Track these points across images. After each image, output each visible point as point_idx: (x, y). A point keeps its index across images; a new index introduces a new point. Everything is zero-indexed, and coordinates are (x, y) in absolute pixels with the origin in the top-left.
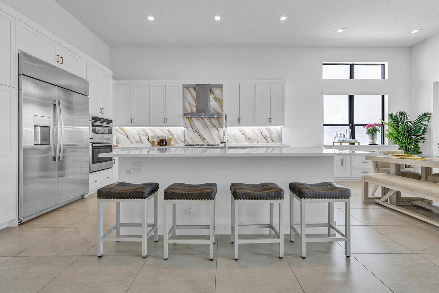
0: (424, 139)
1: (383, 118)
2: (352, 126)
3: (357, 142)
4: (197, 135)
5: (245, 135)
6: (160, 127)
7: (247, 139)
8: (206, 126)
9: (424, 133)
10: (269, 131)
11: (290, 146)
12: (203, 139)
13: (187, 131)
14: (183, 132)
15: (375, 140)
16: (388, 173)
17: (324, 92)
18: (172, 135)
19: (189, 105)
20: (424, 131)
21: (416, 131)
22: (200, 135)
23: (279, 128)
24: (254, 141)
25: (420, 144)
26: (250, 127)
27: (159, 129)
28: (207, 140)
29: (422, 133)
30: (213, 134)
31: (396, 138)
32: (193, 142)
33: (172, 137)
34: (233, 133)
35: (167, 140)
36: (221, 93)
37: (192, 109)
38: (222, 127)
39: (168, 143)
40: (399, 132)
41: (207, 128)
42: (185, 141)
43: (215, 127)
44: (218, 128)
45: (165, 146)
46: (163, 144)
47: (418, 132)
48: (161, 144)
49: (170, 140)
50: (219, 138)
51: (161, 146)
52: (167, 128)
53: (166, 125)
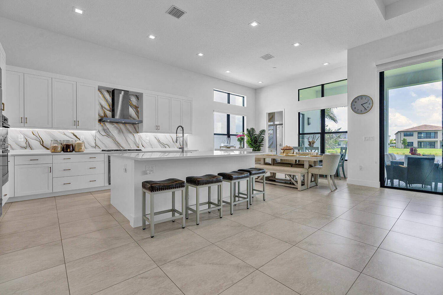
0: (263, 145)
1: (244, 131)
2: (229, 135)
3: (234, 146)
4: (111, 140)
5: (159, 141)
6: (61, 130)
7: (161, 145)
8: (120, 131)
9: (263, 141)
11: (198, 150)
13: (98, 135)
14: (93, 136)
16: (260, 164)
17: (215, 111)
18: (79, 139)
19: (101, 107)
21: (259, 140)
22: (114, 139)
24: (166, 146)
25: (261, 147)
26: (163, 134)
27: (59, 132)
28: (122, 146)
29: (262, 141)
30: (129, 140)
31: (251, 144)
32: (106, 147)
33: (80, 142)
34: (148, 139)
35: (75, 145)
36: (137, 101)
37: (105, 113)
38: (138, 133)
39: (76, 149)
40: (252, 140)
41: (122, 134)
42: (96, 146)
43: (131, 133)
44: (134, 134)
45: (74, 152)
46: (70, 149)
47: (260, 140)
48: (67, 150)
49: (80, 145)
50: (135, 143)
51: (68, 152)
52: (72, 131)
53: (77, 129)
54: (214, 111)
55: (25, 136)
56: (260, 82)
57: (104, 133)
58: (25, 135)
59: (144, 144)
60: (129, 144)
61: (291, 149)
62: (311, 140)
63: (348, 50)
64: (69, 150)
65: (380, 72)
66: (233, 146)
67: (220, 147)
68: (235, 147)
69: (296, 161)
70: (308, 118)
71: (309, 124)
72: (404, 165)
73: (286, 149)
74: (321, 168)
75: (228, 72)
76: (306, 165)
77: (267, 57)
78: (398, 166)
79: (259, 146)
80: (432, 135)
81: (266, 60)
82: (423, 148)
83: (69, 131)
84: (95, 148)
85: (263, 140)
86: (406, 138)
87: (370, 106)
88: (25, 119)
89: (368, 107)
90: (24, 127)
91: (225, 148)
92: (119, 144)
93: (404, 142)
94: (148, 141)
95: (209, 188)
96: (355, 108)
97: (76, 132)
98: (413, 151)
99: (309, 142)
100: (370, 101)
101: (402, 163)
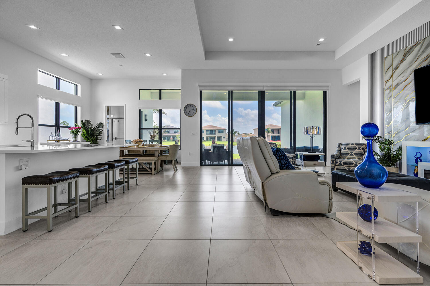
0: (101, 138)
9: (101, 135)
15: (77, 138)
21: (96, 133)
25: (99, 141)
31: (87, 137)
40: (88, 133)
54: (38, 96)
56: (100, 74)
61: (141, 142)
62: (152, 134)
63: (182, 70)
66: (67, 139)
67: (48, 141)
68: (70, 141)
69: (143, 151)
70: (145, 115)
71: (146, 120)
72: (211, 151)
73: (137, 142)
74: (168, 155)
75: (64, 55)
76: (156, 154)
77: (118, 55)
78: (208, 152)
79: (97, 139)
80: (214, 132)
81: (116, 57)
82: (209, 141)
85: (100, 133)
87: (195, 112)
89: (194, 113)
91: (55, 142)
95: (97, 177)
96: (186, 112)
98: (214, 142)
99: (151, 136)
100: (195, 109)
101: (210, 150)
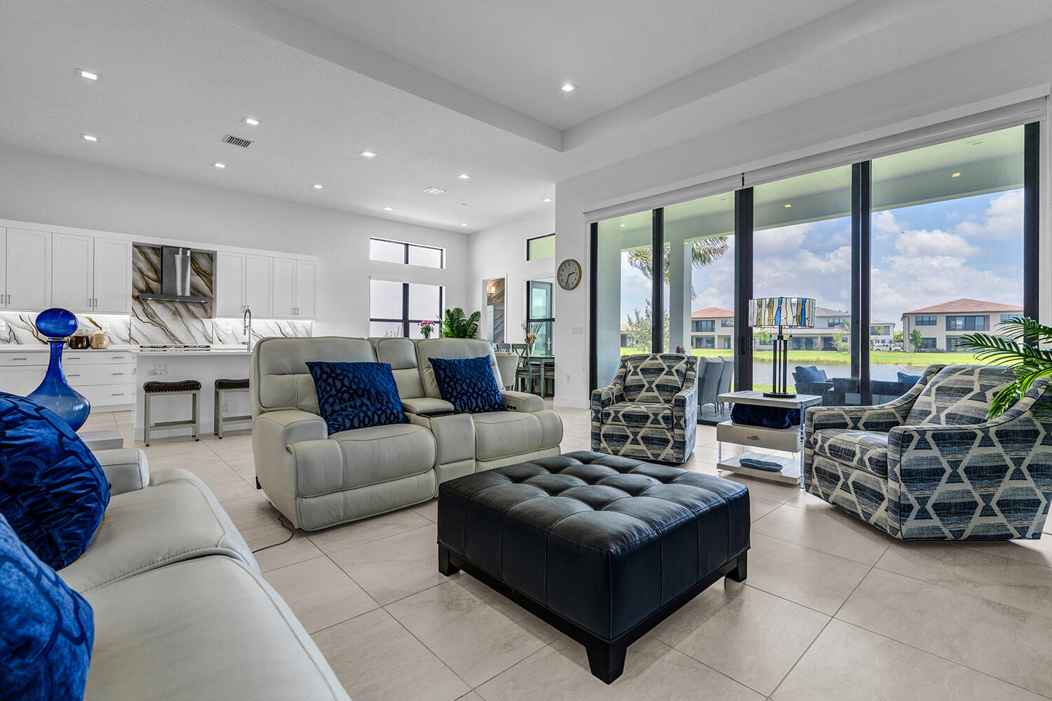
1: (441, 317)
2: (406, 322)
4: (158, 329)
5: (252, 332)
8: (176, 313)
10: (294, 327)
12: (172, 337)
13: (134, 321)
14: (126, 323)
17: (371, 277)
18: (100, 328)
19: (141, 276)
20: (475, 330)
22: (164, 329)
23: (308, 322)
26: (262, 321)
28: (179, 338)
29: (473, 333)
30: (192, 329)
32: (149, 340)
33: (101, 332)
34: (230, 328)
35: (92, 338)
36: (209, 263)
37: (147, 283)
38: (210, 318)
39: (94, 344)
41: (179, 318)
42: (131, 339)
43: (196, 317)
44: (203, 320)
45: (90, 349)
46: (82, 344)
47: (470, 332)
48: (77, 344)
49: (100, 337)
50: (204, 336)
51: (78, 348)
52: (89, 315)
53: (93, 312)
55: (9, 324)
57: (145, 319)
58: (8, 322)
59: (223, 336)
60: (193, 337)
64: (80, 346)
65: (592, 224)
83: (84, 315)
84: (129, 342)
86: (919, 328)
88: (8, 297)
90: (6, 309)
92: (174, 336)
93: (914, 338)
94: (231, 332)
97: (95, 317)
